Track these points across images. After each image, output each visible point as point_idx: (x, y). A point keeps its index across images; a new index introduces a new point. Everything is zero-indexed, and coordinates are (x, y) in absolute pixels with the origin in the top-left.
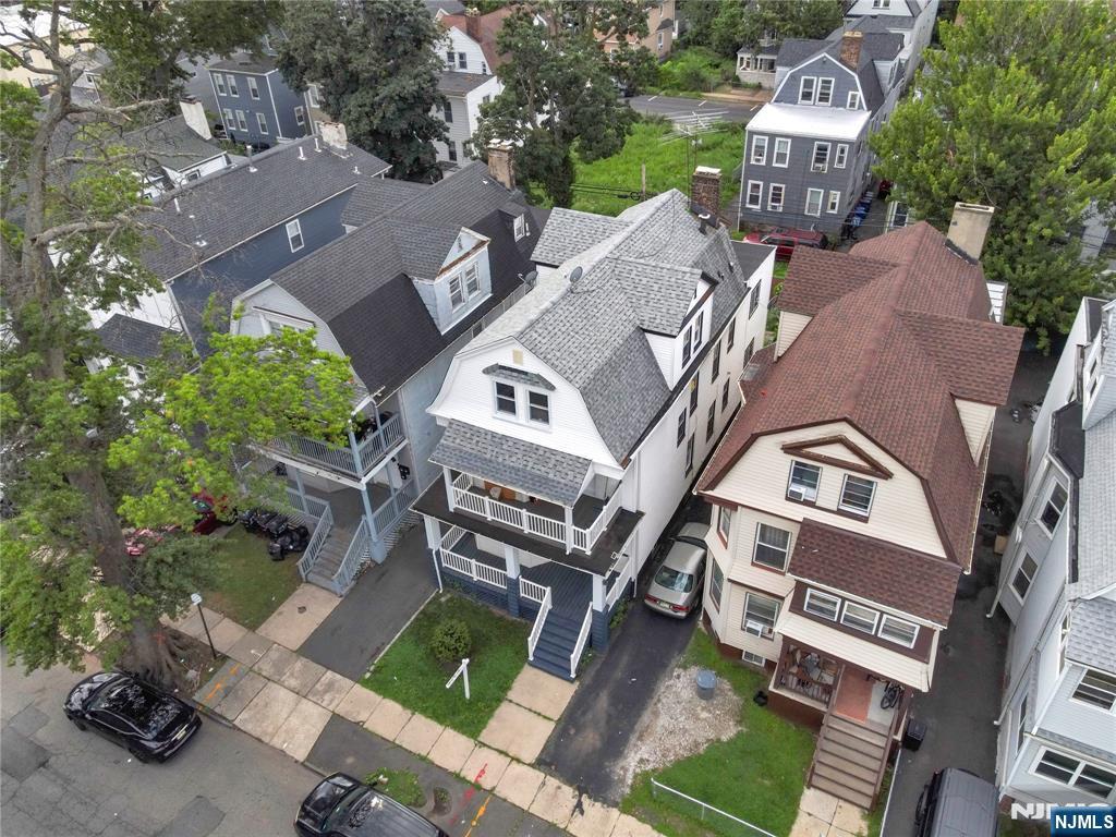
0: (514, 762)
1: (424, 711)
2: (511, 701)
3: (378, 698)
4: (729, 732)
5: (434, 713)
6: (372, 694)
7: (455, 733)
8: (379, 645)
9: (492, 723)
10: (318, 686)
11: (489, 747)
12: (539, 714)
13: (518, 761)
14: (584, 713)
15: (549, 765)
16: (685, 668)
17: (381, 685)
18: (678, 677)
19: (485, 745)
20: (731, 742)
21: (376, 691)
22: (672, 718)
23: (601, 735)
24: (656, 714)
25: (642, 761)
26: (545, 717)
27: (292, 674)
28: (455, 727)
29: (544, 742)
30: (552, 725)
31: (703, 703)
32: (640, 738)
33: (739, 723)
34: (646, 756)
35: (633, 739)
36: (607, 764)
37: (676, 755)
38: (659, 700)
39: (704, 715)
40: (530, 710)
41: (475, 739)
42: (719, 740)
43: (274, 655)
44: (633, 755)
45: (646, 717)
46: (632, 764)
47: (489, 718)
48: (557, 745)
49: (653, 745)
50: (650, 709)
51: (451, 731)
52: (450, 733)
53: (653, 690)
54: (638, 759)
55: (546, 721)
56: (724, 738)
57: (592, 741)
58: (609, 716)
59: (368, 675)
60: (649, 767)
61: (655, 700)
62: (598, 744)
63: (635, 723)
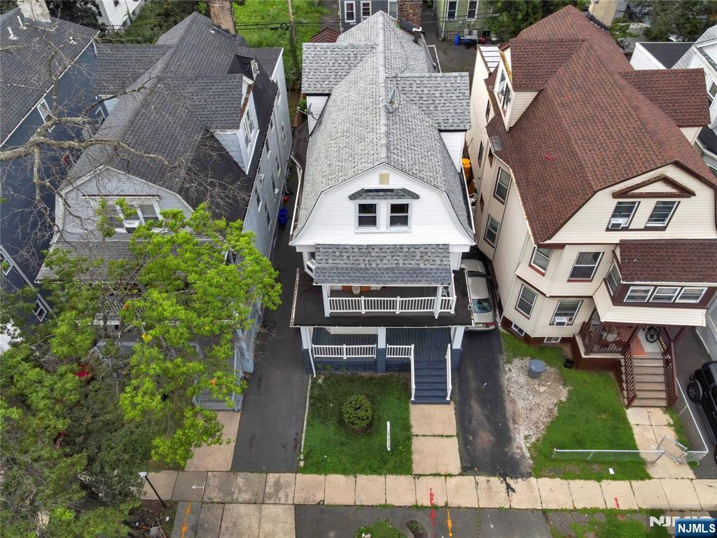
0: (448, 477)
1: (363, 471)
2: (417, 436)
3: (321, 477)
4: (564, 394)
5: (370, 469)
6: (314, 476)
7: (395, 476)
8: (295, 436)
9: (415, 457)
10: (267, 490)
11: (425, 475)
12: (442, 436)
13: (450, 475)
14: (470, 422)
15: (471, 468)
16: (510, 362)
17: (316, 466)
18: (510, 370)
19: (421, 475)
20: (568, 399)
21: (316, 473)
22: (524, 400)
23: (490, 431)
24: (513, 401)
25: (526, 437)
26: (447, 436)
27: (240, 491)
28: (392, 473)
29: (458, 454)
30: (455, 440)
31: (536, 381)
32: (515, 422)
33: (565, 385)
34: (526, 433)
35: (511, 425)
36: (506, 449)
37: (543, 424)
38: (509, 391)
39: (542, 389)
40: (434, 436)
41: (411, 474)
42: (561, 402)
43: (214, 481)
44: (517, 436)
45: (509, 407)
46: (522, 442)
47: (411, 455)
48: (468, 452)
49: (526, 423)
50: (507, 400)
51: (391, 476)
52: (391, 479)
53: (501, 386)
54: (523, 438)
55: (449, 439)
56: (563, 399)
57: (487, 439)
58: (487, 416)
59: (302, 464)
60: (533, 439)
61: (506, 392)
62: (492, 438)
63: (505, 414)
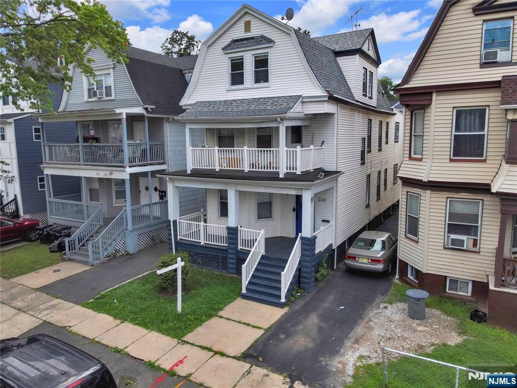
0: (217, 355)
2: (221, 317)
3: (94, 313)
4: (455, 340)
6: (89, 311)
7: (160, 335)
9: (200, 330)
10: (41, 306)
11: (193, 345)
12: (248, 325)
13: (222, 354)
14: (294, 325)
15: (256, 358)
16: (391, 303)
18: (385, 307)
19: (188, 343)
20: (459, 345)
21: (94, 309)
22: (387, 330)
23: (313, 339)
24: (369, 328)
25: (362, 357)
26: (254, 327)
28: (160, 331)
29: (252, 343)
30: (261, 332)
31: (417, 321)
32: (356, 342)
33: (462, 334)
34: (366, 354)
35: (348, 343)
36: (322, 359)
38: (370, 321)
39: (421, 328)
40: (240, 322)
41: (179, 339)
42: (445, 344)
43: (15, 290)
44: (350, 353)
45: (359, 330)
46: (351, 359)
47: (197, 326)
48: (266, 344)
49: (372, 347)
50: (362, 326)
51: (156, 333)
53: (363, 314)
54: (357, 356)
55: (254, 329)
56: (452, 344)
57: (302, 343)
58: (321, 328)
59: (91, 300)
60: (372, 362)
61: (367, 319)
62: (311, 345)
63: (349, 333)
